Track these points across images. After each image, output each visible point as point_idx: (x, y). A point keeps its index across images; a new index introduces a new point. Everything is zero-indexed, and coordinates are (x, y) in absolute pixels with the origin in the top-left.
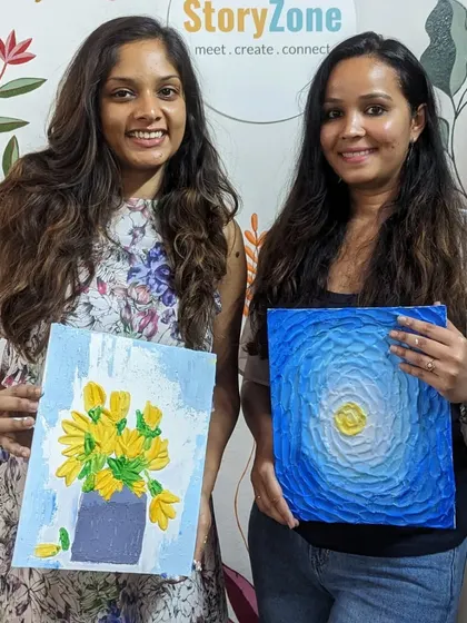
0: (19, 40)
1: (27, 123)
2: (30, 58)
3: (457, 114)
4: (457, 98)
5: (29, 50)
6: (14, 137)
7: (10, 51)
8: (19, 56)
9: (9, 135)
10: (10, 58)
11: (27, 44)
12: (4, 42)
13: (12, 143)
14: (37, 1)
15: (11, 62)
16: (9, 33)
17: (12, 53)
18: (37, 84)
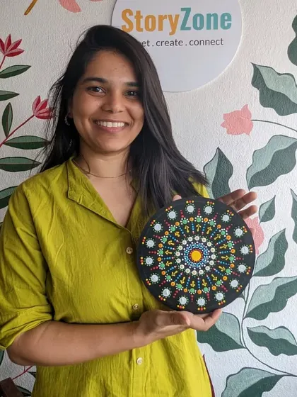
0: (13, 41)
1: (17, 94)
2: (20, 52)
5: (19, 47)
6: (10, 104)
7: (7, 48)
8: (13, 51)
9: (6, 102)
11: (18, 43)
12: (4, 42)
13: (9, 108)
14: (25, 14)
15: (8, 55)
16: (7, 35)
17: (8, 50)
18: (25, 68)
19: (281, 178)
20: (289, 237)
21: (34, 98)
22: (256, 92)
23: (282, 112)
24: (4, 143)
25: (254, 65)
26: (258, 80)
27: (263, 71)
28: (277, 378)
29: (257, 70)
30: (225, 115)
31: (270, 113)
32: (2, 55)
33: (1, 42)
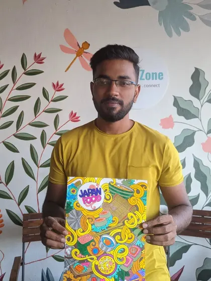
0: (60, 84)
1: (61, 110)
2: (63, 89)
3: (202, 106)
4: (202, 101)
5: (62, 87)
6: (58, 114)
7: (57, 87)
8: (60, 89)
9: (56, 114)
10: (57, 89)
11: (62, 85)
12: (55, 84)
13: (57, 117)
15: (57, 91)
16: (57, 82)
18: (65, 97)
19: (188, 149)
20: (193, 177)
21: (70, 112)
22: (175, 109)
23: (187, 118)
24: (55, 134)
25: (174, 96)
26: (176, 103)
27: (178, 99)
28: (190, 246)
29: (175, 98)
30: (162, 120)
31: (182, 118)
32: (54, 91)
33: (53, 84)
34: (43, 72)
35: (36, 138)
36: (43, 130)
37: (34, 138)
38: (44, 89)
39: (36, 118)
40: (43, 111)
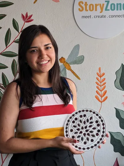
0: (29, 15)
2: (32, 20)
5: (31, 18)
7: (26, 18)
8: (29, 20)
10: (26, 21)
11: (31, 16)
12: (24, 16)
14: (34, 3)
16: (26, 12)
17: (26, 19)
32: (23, 22)
33: (23, 15)
34: (13, 4)
35: (7, 67)
36: (14, 60)
37: (5, 67)
38: (14, 20)
39: (7, 48)
40: (14, 42)
